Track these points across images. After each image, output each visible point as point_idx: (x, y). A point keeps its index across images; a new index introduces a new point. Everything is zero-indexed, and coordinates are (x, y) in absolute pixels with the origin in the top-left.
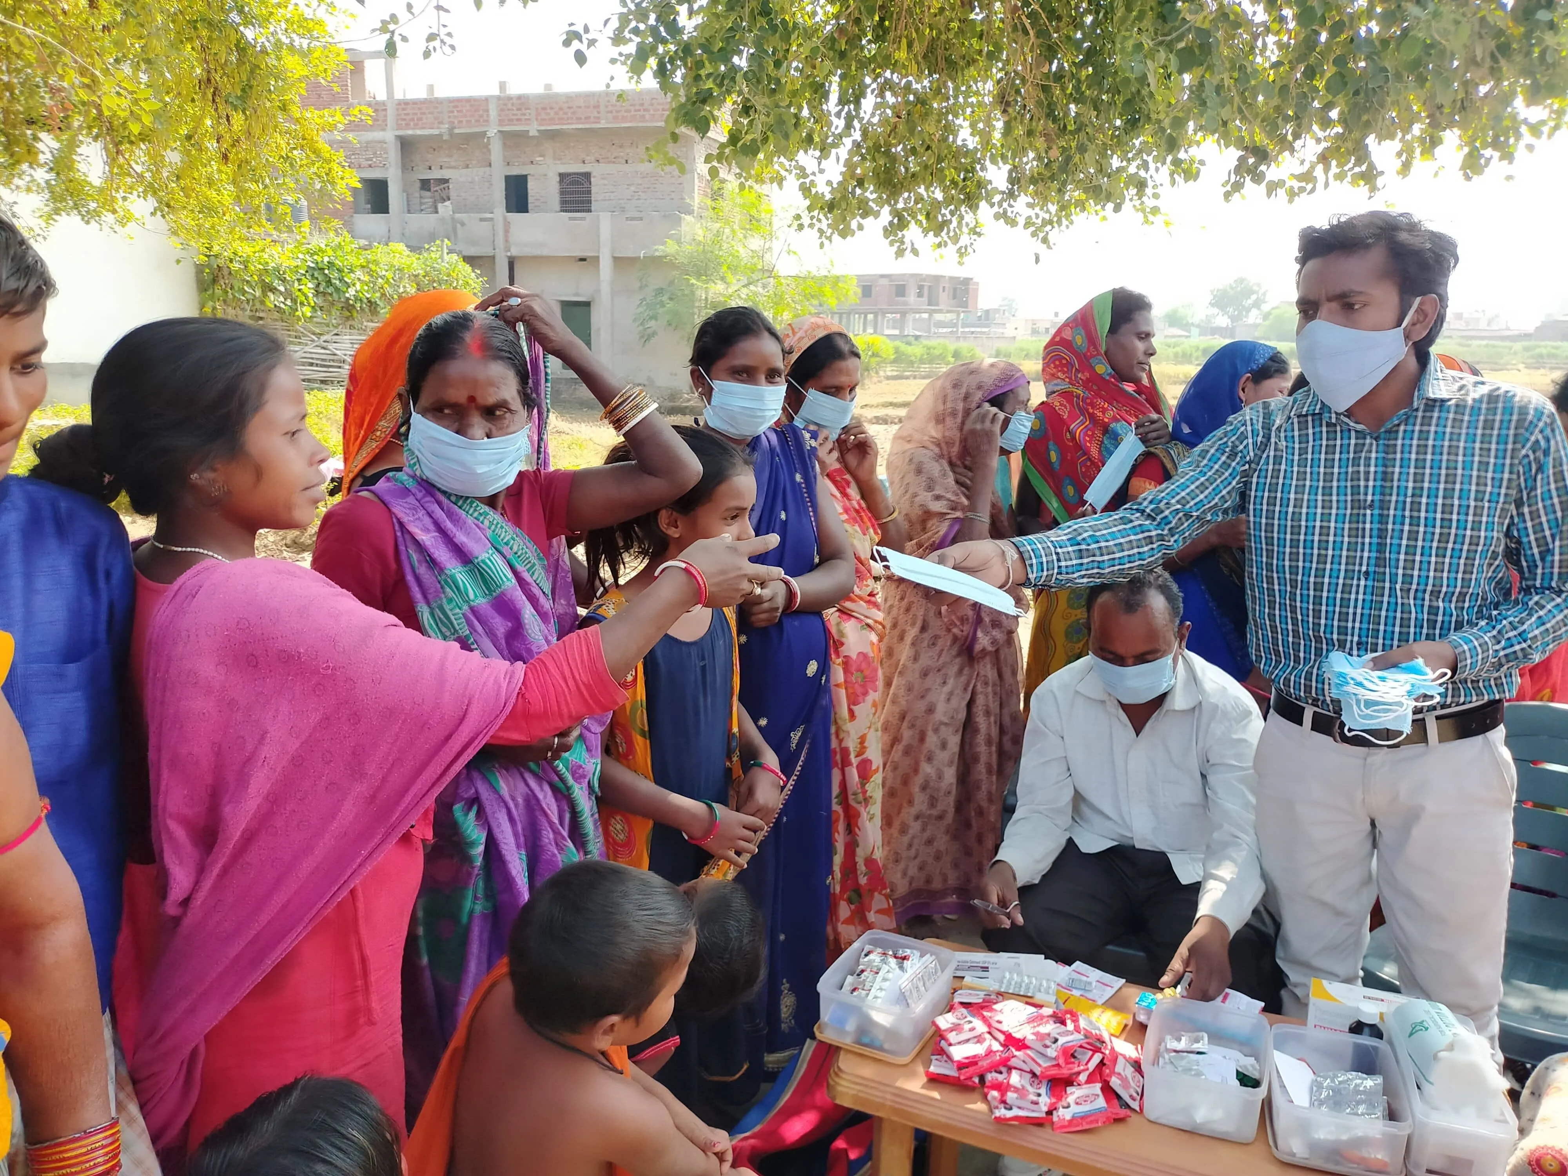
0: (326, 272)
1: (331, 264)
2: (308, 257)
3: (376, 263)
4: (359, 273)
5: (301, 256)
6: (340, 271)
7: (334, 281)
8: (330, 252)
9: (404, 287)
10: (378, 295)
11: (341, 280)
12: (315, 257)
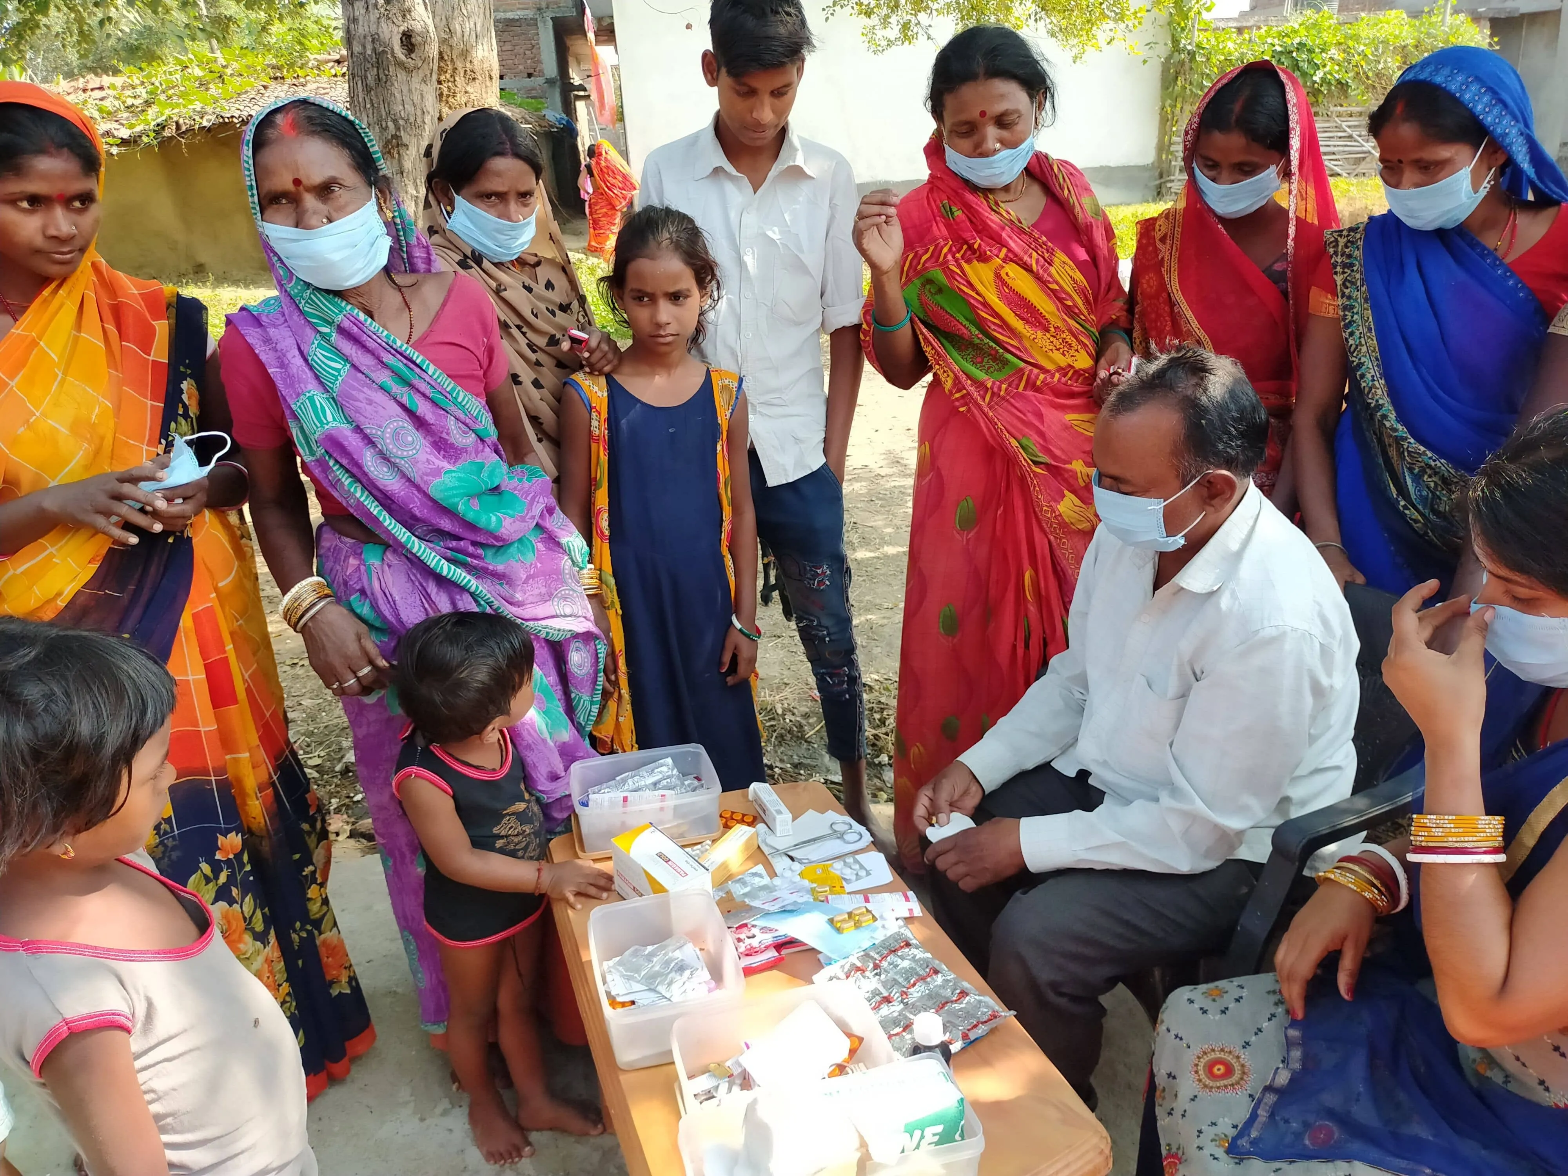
0: (1294, 54)
1: (1301, 45)
2: (1276, 41)
3: (1356, 38)
4: (1333, 52)
5: (1270, 40)
6: (1311, 51)
7: (1301, 64)
8: (1303, 32)
9: (1385, 62)
10: (1351, 74)
11: (1310, 62)
12: (1285, 39)
